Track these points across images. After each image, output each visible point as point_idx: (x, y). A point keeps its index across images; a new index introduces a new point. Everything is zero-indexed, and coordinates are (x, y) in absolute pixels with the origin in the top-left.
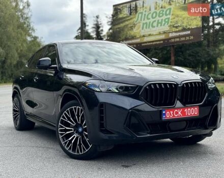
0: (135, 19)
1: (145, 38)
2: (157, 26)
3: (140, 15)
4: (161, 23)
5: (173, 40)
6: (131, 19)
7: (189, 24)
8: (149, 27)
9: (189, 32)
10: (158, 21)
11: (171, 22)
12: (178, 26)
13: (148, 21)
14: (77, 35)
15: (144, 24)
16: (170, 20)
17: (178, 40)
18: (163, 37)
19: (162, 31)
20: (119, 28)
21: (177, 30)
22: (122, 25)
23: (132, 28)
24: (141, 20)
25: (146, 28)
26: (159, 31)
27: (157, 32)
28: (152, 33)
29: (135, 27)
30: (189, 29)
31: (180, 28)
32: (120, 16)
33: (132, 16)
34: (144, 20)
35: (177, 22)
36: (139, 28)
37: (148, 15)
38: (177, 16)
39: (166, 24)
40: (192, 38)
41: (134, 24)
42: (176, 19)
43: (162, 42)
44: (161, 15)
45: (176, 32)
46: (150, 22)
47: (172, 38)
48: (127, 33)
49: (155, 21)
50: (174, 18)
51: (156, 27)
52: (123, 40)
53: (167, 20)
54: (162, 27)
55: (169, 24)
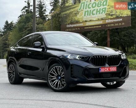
0: (79, 8)
1: (87, 23)
2: (97, 14)
3: (83, 5)
5: (109, 25)
6: (75, 7)
7: (122, 13)
8: (90, 15)
9: (121, 20)
10: (97, 9)
11: (107, 11)
12: (113, 14)
13: (89, 10)
14: (21, 14)
15: (85, 12)
16: (106, 10)
17: (113, 25)
18: (101, 22)
19: (100, 18)
20: (65, 14)
21: (112, 17)
22: (68, 12)
23: (76, 14)
24: (83, 9)
25: (88, 15)
26: (98, 18)
27: (96, 19)
28: (92, 19)
29: (78, 13)
30: (121, 17)
31: (114, 16)
32: (67, 5)
33: (76, 5)
34: (86, 8)
35: (112, 11)
37: (89, 5)
39: (104, 12)
40: (123, 24)
41: (78, 12)
43: (101, 26)
44: (99, 5)
45: (111, 19)
46: (90, 11)
48: (72, 18)
49: (95, 10)
50: (110, 8)
51: (95, 15)
52: (69, 24)
53: (104, 10)
54: (101, 15)
55: (106, 13)
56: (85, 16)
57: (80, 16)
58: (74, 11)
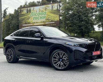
0: (30, 15)
1: (35, 24)
2: (40, 19)
3: (32, 14)
4: (42, 18)
6: (28, 15)
7: (54, 19)
8: (36, 19)
9: (54, 22)
10: (41, 17)
11: (46, 18)
12: (49, 20)
15: (34, 18)
16: (46, 17)
17: (49, 25)
19: (42, 21)
20: (22, 18)
21: (49, 21)
23: (28, 19)
24: (33, 16)
25: (35, 19)
27: (40, 21)
28: (38, 22)
29: (30, 18)
30: (54, 21)
31: (50, 21)
32: (23, 13)
33: (28, 14)
34: (34, 16)
35: (49, 18)
36: (32, 19)
37: (36, 14)
38: (49, 15)
39: (44, 18)
40: (55, 25)
41: (29, 17)
42: (49, 17)
44: (42, 14)
45: (48, 22)
46: (37, 17)
47: (47, 24)
48: (26, 21)
49: (39, 17)
50: (48, 16)
52: (24, 24)
53: (44, 17)
54: (43, 19)
55: (45, 18)
56: (33, 20)
57: (31, 20)
58: (27, 17)
